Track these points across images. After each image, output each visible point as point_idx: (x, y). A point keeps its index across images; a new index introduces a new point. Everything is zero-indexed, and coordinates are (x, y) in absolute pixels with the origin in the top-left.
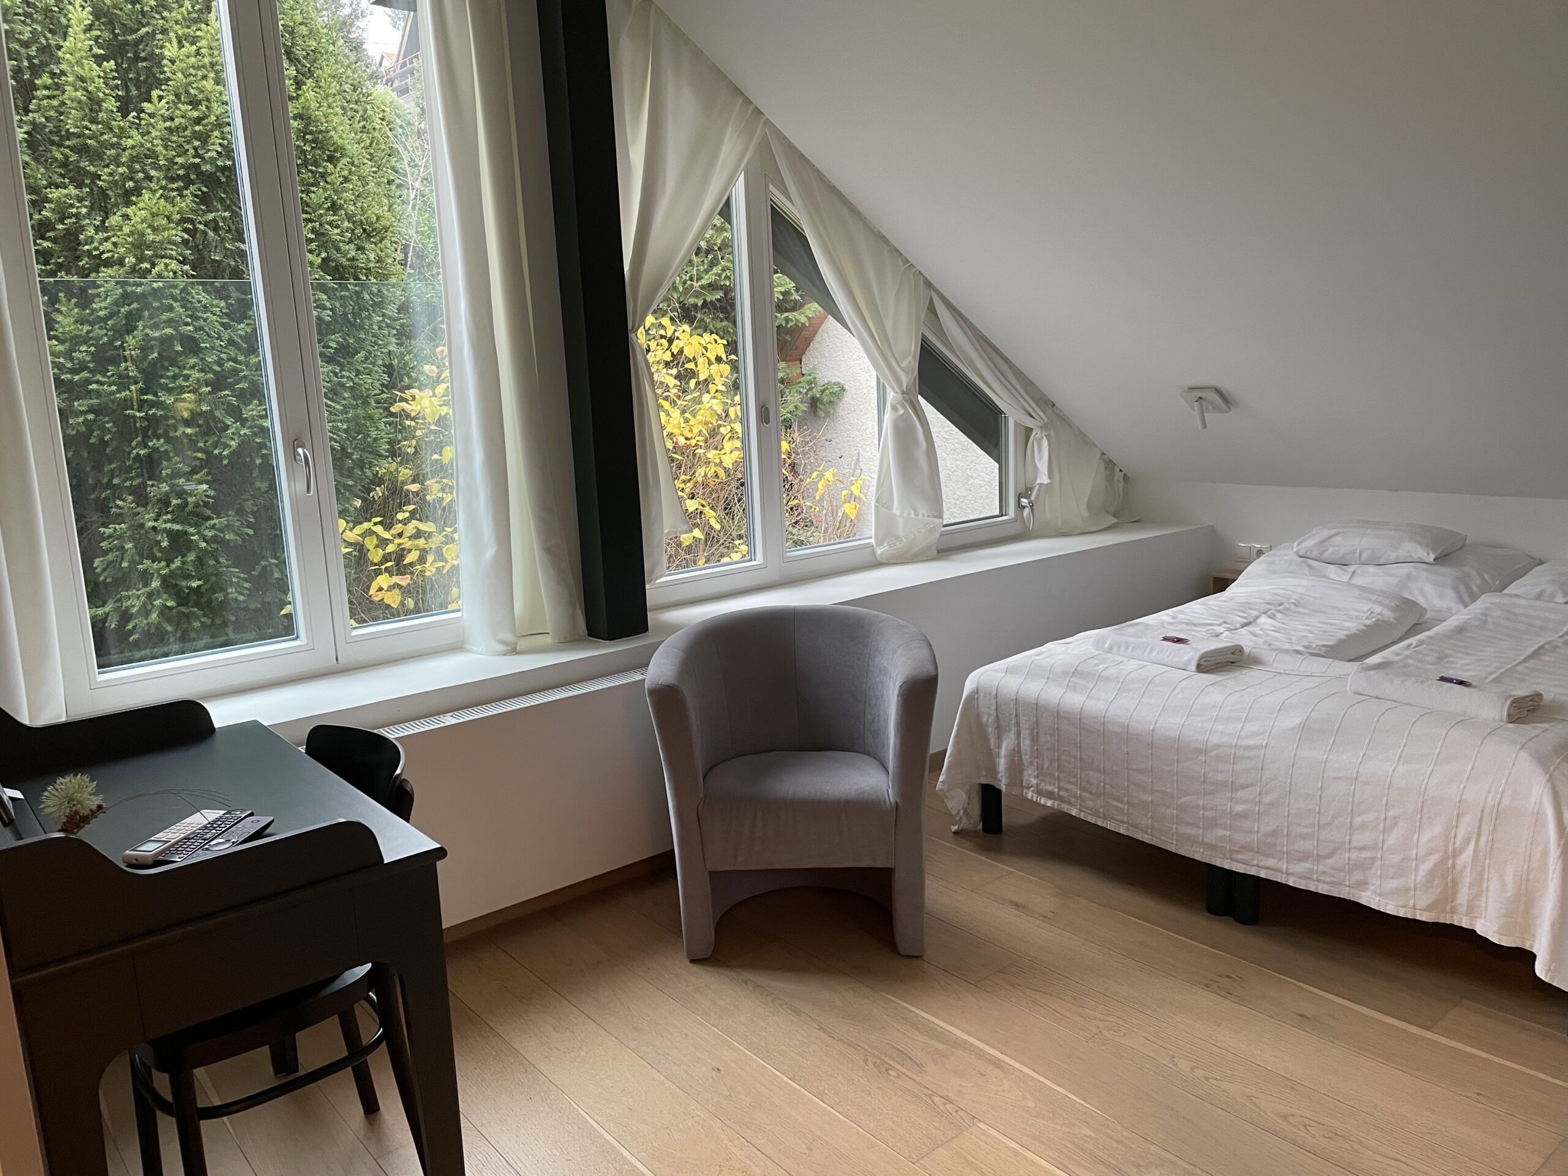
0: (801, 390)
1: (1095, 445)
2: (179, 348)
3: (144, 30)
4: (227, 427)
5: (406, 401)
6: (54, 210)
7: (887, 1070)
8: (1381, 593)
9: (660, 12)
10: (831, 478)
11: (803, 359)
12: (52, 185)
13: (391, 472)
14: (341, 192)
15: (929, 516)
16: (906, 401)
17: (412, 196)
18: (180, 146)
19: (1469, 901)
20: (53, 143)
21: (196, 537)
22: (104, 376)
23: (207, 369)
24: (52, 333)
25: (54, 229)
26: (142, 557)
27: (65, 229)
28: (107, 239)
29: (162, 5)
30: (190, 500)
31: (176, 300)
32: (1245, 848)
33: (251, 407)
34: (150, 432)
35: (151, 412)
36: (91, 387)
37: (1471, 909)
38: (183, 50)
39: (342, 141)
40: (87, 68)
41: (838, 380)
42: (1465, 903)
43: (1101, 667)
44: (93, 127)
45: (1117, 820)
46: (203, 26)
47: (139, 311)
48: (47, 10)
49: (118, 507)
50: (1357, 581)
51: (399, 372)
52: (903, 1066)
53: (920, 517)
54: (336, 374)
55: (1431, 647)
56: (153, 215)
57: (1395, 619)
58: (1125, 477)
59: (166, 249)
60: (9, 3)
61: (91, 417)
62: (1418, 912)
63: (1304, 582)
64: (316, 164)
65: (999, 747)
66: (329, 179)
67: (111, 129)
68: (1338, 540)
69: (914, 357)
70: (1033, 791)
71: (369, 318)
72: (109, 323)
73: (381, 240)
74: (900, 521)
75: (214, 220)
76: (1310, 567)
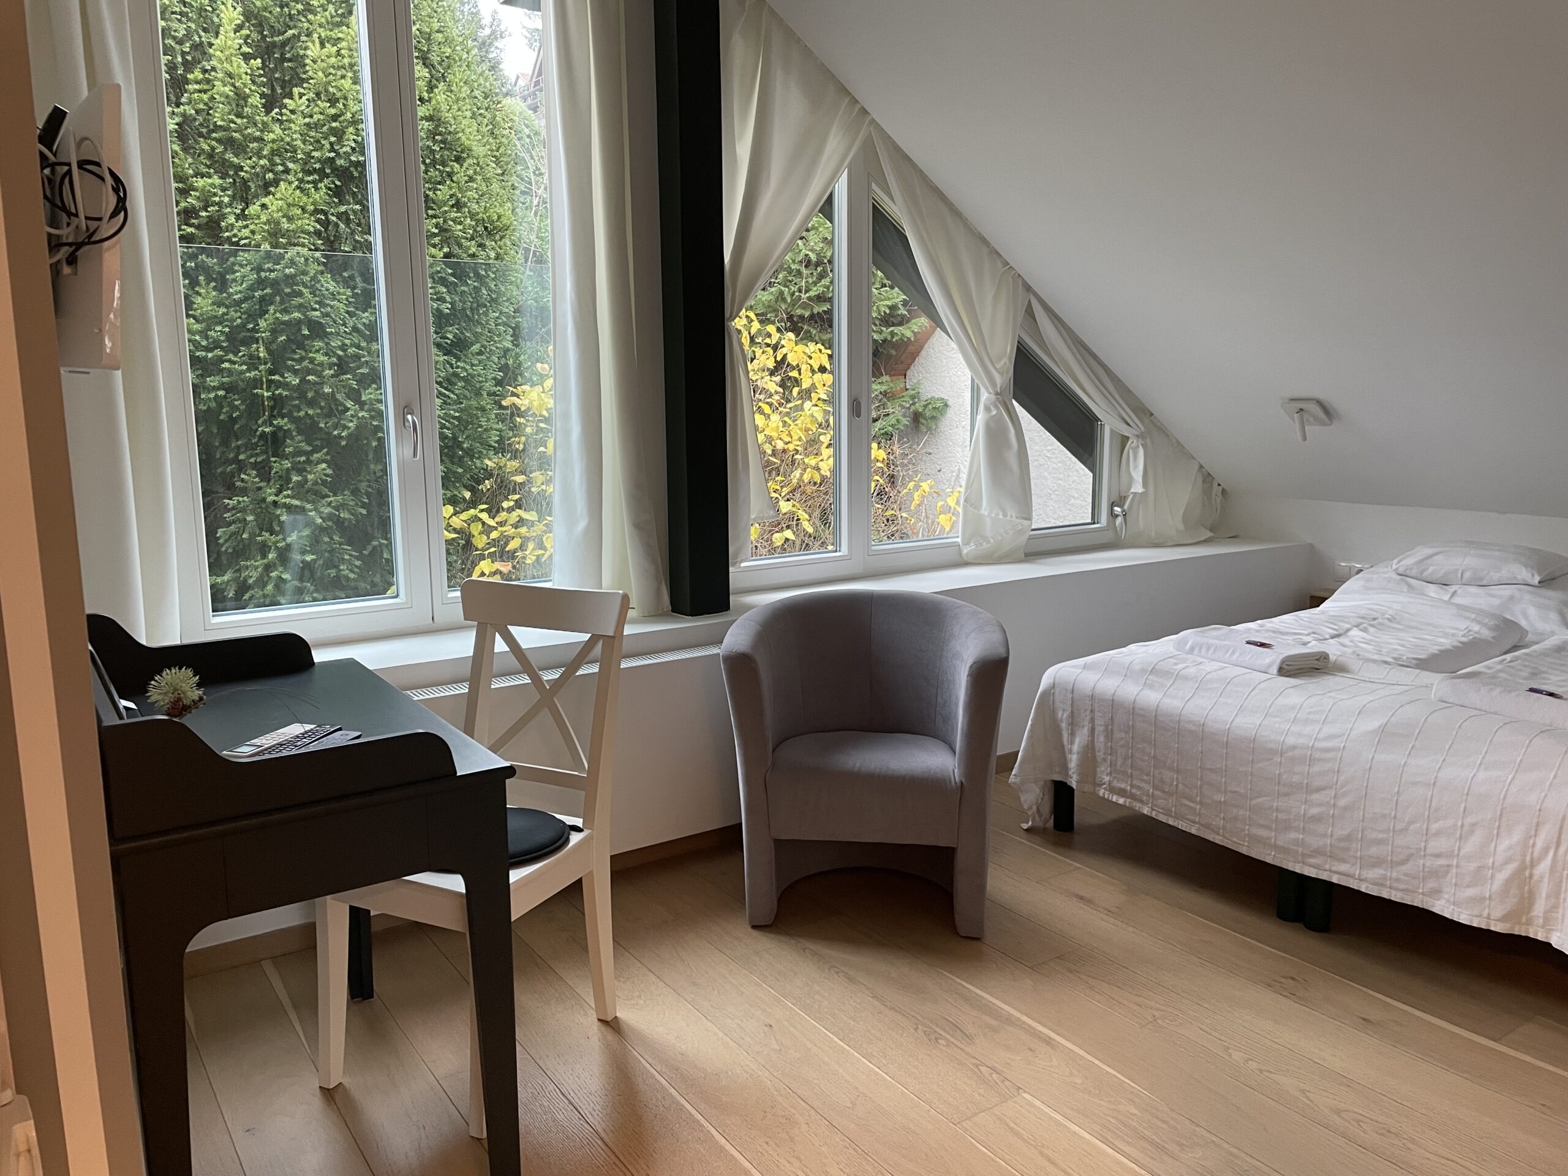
0: (904, 404)
1: (1193, 458)
2: (306, 332)
3: (290, 32)
4: (348, 409)
5: (518, 396)
6: (198, 198)
7: (936, 1039)
8: (1480, 612)
9: (772, 11)
10: (927, 489)
11: (908, 373)
12: (199, 174)
13: (500, 467)
14: (466, 191)
15: (1017, 517)
16: (999, 402)
17: (535, 203)
18: (318, 141)
19: (1546, 913)
20: (201, 135)
21: (312, 513)
22: (236, 355)
23: (331, 354)
24: (190, 313)
25: (198, 217)
26: (261, 530)
27: (208, 217)
28: (246, 227)
29: (309, 9)
30: (310, 477)
31: (306, 287)
32: (1318, 852)
33: (370, 390)
34: (276, 411)
35: (277, 392)
36: (223, 366)
37: (1547, 921)
38: (324, 50)
39: (469, 142)
40: (235, 65)
41: (942, 396)
42: (1541, 915)
43: (1180, 666)
44: (239, 121)
45: (1188, 819)
46: (344, 28)
47: (273, 295)
48: (201, 10)
49: (243, 480)
50: (1457, 600)
51: (513, 372)
52: (952, 1036)
53: (1009, 518)
54: (451, 366)
55: (1527, 663)
56: (289, 205)
57: (1493, 638)
58: (1224, 491)
59: (299, 237)
60: (167, 3)
61: (221, 393)
62: (1493, 922)
63: (1401, 599)
64: (444, 164)
65: (1072, 743)
66: (455, 179)
67: (255, 124)
68: (1440, 557)
69: (1010, 359)
70: (1105, 789)
71: (486, 314)
72: (243, 306)
73: (502, 238)
74: (988, 522)
75: (346, 212)
76: (1409, 586)
